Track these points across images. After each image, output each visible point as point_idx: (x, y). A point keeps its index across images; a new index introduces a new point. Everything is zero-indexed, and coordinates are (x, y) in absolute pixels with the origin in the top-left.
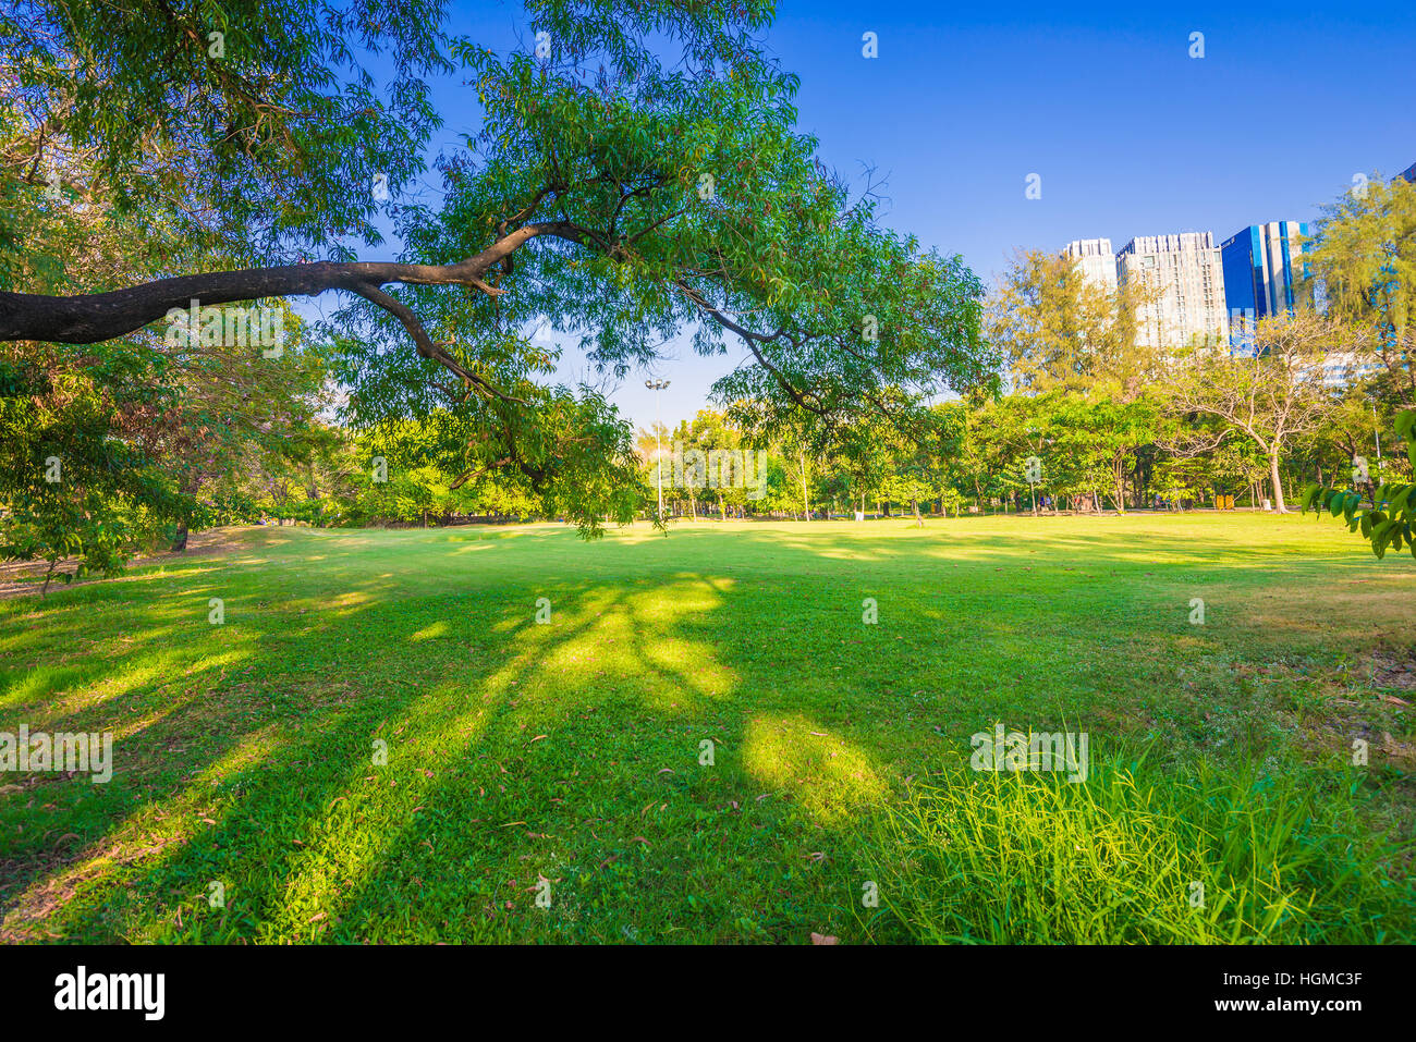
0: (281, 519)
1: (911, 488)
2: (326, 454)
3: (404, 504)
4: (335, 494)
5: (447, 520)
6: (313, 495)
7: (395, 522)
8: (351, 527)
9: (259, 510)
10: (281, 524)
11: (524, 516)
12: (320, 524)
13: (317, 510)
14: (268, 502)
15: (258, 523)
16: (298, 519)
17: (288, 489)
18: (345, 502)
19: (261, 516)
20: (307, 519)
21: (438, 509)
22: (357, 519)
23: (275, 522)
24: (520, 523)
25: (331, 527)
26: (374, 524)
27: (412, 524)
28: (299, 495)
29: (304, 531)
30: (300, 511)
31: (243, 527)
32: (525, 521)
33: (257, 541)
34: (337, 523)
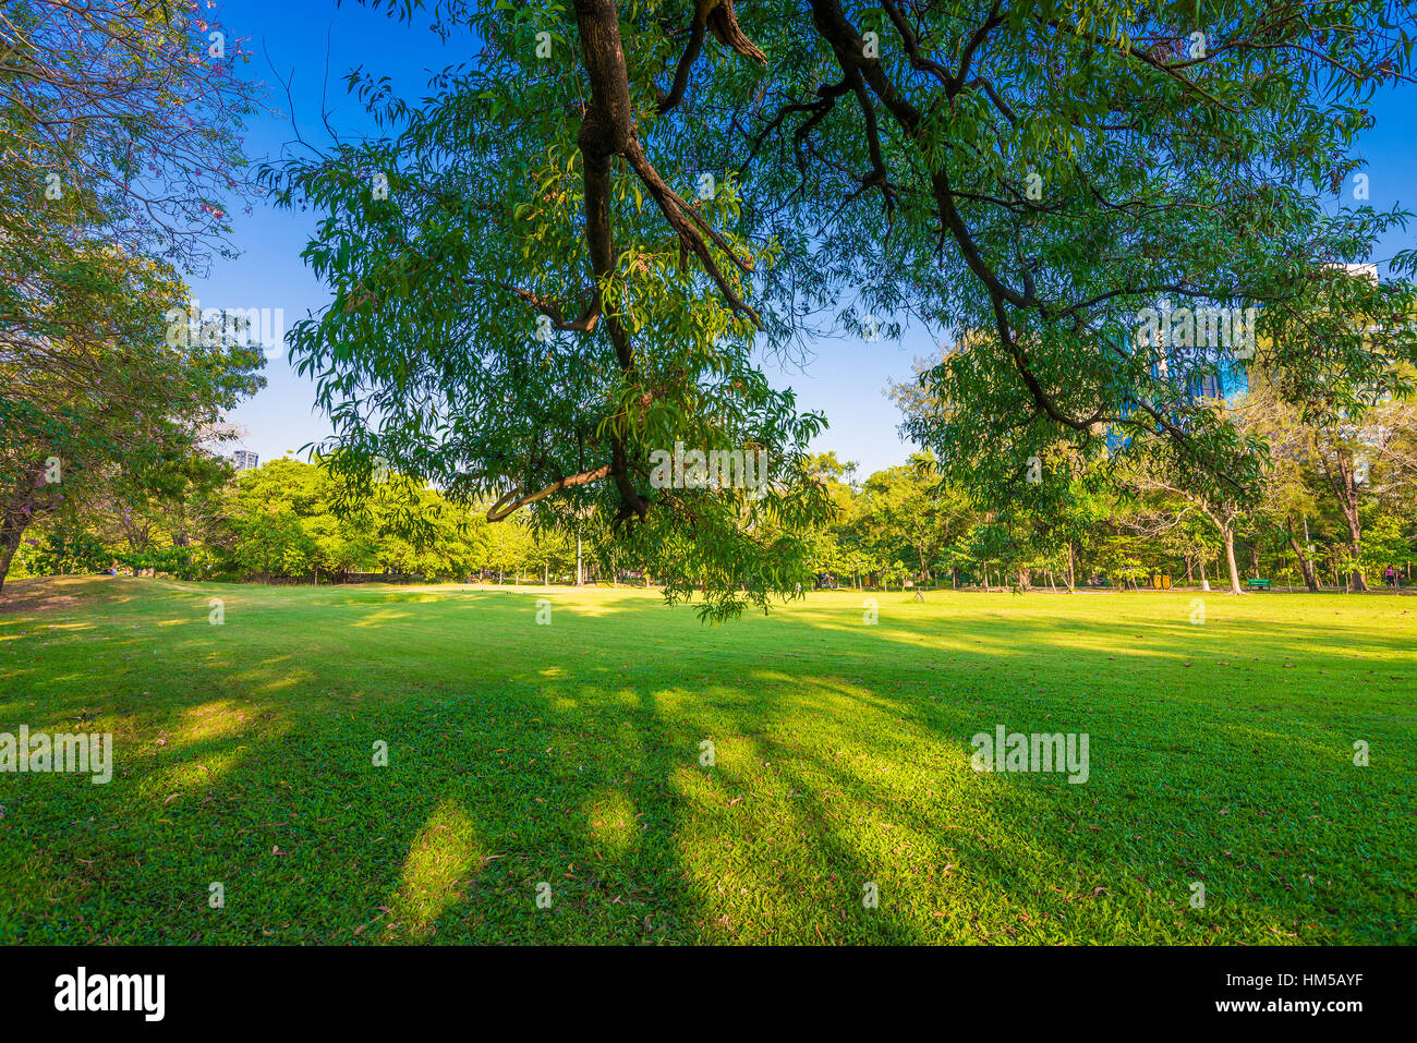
0: (137, 569)
1: (854, 558)
2: (204, 490)
3: (292, 556)
4: (208, 541)
5: (340, 577)
6: (180, 541)
7: (280, 577)
8: (224, 581)
9: (109, 557)
10: (136, 575)
11: (430, 575)
12: (187, 577)
13: (183, 560)
14: (123, 547)
15: (106, 573)
16: (158, 570)
17: (150, 534)
18: (218, 551)
19: (111, 564)
20: (170, 570)
21: (332, 564)
22: (231, 571)
23: (129, 571)
24: (427, 583)
25: (199, 580)
26: (250, 579)
27: (299, 581)
28: (164, 541)
29: (166, 585)
30: (162, 560)
31: (89, 577)
32: (432, 582)
33: (98, 596)
34: (207, 576)
